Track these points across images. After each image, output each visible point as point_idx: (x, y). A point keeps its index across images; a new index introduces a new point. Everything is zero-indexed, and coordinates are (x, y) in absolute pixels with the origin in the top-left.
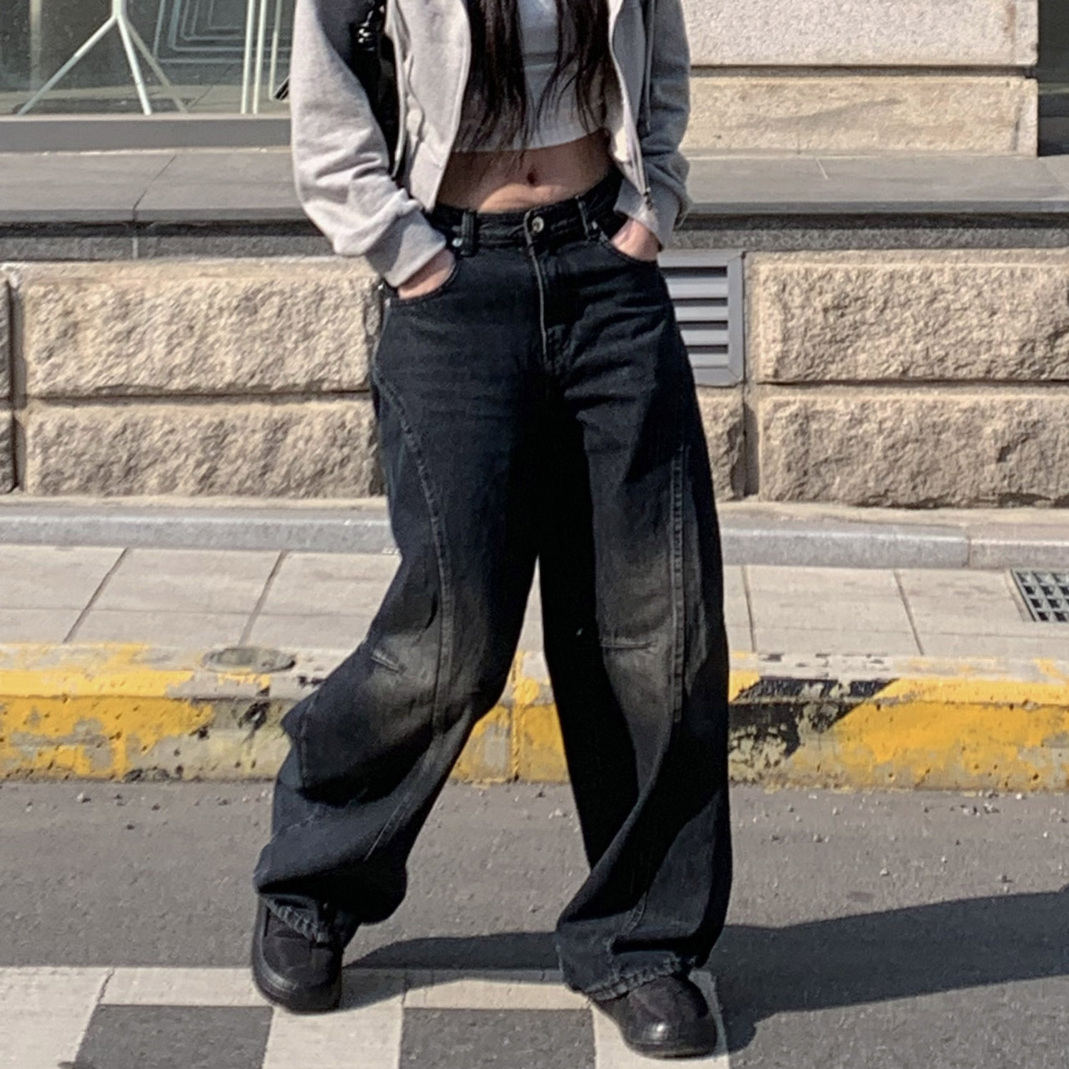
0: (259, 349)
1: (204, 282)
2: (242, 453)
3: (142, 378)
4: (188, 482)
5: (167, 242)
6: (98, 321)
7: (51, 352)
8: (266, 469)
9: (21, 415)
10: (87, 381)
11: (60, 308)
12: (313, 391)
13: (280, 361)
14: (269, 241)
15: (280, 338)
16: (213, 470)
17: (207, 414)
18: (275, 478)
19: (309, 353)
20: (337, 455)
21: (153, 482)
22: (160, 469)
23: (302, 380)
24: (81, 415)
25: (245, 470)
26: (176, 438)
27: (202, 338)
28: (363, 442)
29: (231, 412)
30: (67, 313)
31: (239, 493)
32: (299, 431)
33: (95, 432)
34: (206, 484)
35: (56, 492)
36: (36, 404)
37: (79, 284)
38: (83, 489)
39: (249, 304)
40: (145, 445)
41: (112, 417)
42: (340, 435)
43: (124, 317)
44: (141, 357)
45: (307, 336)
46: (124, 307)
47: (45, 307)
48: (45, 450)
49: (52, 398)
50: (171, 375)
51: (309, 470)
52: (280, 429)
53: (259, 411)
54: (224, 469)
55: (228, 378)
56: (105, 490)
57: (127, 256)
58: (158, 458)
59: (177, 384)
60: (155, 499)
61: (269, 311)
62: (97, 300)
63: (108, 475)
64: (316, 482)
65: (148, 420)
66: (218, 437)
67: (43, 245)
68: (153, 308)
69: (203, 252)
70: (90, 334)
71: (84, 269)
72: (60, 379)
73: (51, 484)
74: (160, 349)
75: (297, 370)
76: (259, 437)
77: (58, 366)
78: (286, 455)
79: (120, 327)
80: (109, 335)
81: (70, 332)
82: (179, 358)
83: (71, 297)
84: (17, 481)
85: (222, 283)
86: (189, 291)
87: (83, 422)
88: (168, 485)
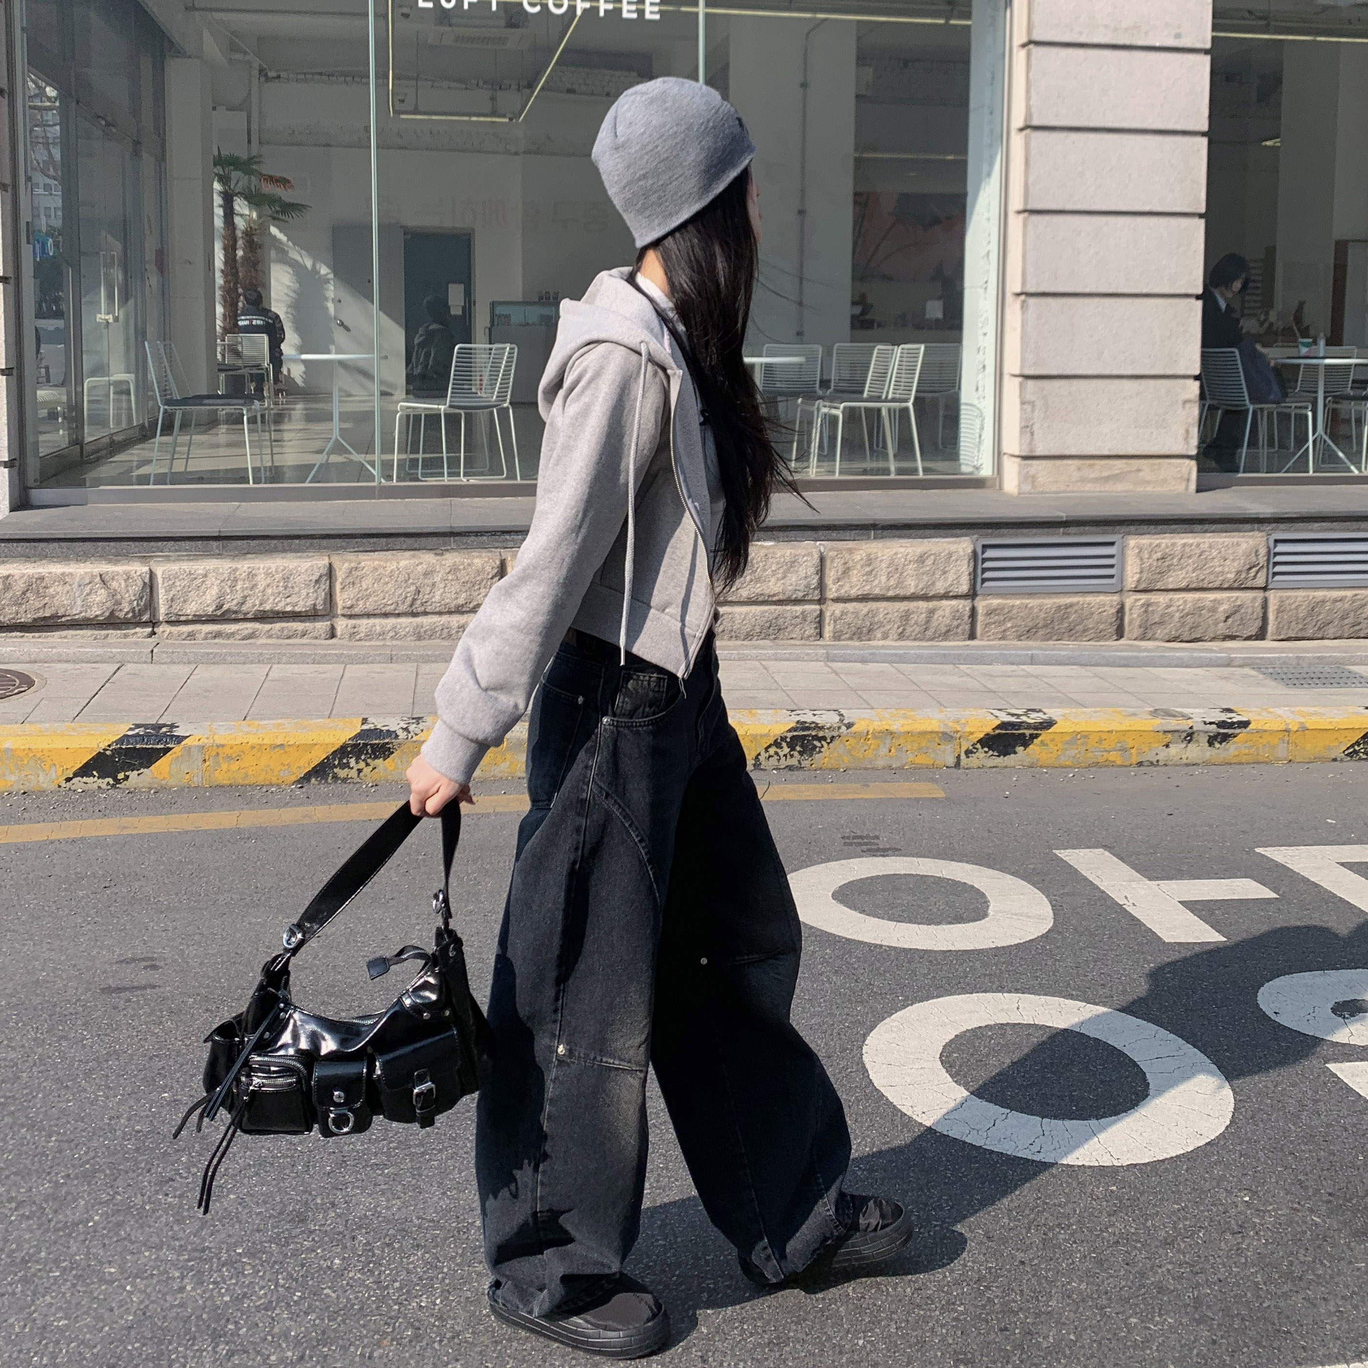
0: (925, 578)
1: (902, 550)
2: (916, 623)
3: (877, 591)
4: (893, 634)
5: (885, 533)
6: (859, 567)
7: (839, 580)
8: (926, 629)
9: (823, 607)
10: (854, 592)
11: (842, 561)
12: (946, 596)
13: (933, 583)
14: (928, 532)
15: (934, 574)
16: (904, 630)
17: (903, 606)
18: (929, 633)
19: (946, 579)
20: (955, 623)
21: (879, 635)
22: (882, 629)
23: (942, 592)
24: (850, 606)
25: (918, 629)
26: (889, 616)
27: (901, 574)
28: (966, 618)
29: (913, 605)
30: (845, 563)
31: (915, 639)
32: (939, 613)
33: (856, 613)
34: (901, 636)
35: (839, 640)
36: (829, 602)
37: (851, 551)
38: (851, 639)
39: (921, 559)
40: (876, 619)
41: (864, 608)
42: (956, 615)
43: (869, 565)
44: (876, 582)
45: (945, 573)
46: (869, 561)
47: (836, 561)
48: (835, 621)
49: (837, 600)
50: (888, 590)
51: (944, 630)
52: (932, 612)
53: (923, 605)
54: (909, 630)
55: (912, 591)
56: (860, 639)
57: (869, 538)
58: (881, 625)
59: (891, 593)
60: (881, 643)
61: (929, 562)
62: (859, 557)
63: (861, 633)
64: (946, 635)
65: (878, 609)
66: (906, 616)
67: (834, 534)
68: (881, 561)
69: (900, 537)
70: (855, 572)
71: (851, 544)
72: (843, 591)
73: (837, 636)
74: (884, 579)
75: (940, 587)
76: (924, 616)
77: (841, 586)
78: (934, 624)
79: (868, 569)
80: (863, 572)
81: (846, 571)
82: (892, 582)
83: (847, 556)
84: (821, 635)
85: (910, 550)
86: (896, 554)
87: (851, 610)
88: (885, 637)
